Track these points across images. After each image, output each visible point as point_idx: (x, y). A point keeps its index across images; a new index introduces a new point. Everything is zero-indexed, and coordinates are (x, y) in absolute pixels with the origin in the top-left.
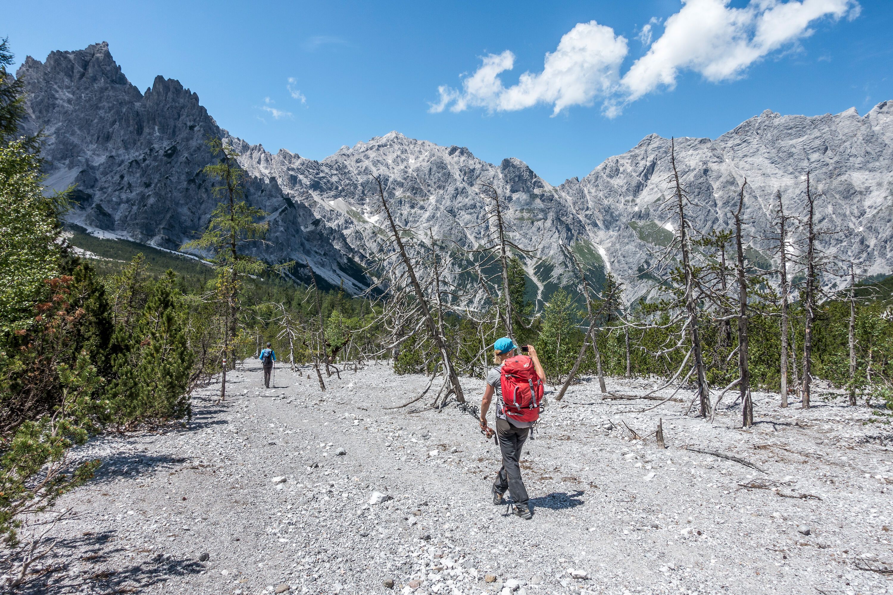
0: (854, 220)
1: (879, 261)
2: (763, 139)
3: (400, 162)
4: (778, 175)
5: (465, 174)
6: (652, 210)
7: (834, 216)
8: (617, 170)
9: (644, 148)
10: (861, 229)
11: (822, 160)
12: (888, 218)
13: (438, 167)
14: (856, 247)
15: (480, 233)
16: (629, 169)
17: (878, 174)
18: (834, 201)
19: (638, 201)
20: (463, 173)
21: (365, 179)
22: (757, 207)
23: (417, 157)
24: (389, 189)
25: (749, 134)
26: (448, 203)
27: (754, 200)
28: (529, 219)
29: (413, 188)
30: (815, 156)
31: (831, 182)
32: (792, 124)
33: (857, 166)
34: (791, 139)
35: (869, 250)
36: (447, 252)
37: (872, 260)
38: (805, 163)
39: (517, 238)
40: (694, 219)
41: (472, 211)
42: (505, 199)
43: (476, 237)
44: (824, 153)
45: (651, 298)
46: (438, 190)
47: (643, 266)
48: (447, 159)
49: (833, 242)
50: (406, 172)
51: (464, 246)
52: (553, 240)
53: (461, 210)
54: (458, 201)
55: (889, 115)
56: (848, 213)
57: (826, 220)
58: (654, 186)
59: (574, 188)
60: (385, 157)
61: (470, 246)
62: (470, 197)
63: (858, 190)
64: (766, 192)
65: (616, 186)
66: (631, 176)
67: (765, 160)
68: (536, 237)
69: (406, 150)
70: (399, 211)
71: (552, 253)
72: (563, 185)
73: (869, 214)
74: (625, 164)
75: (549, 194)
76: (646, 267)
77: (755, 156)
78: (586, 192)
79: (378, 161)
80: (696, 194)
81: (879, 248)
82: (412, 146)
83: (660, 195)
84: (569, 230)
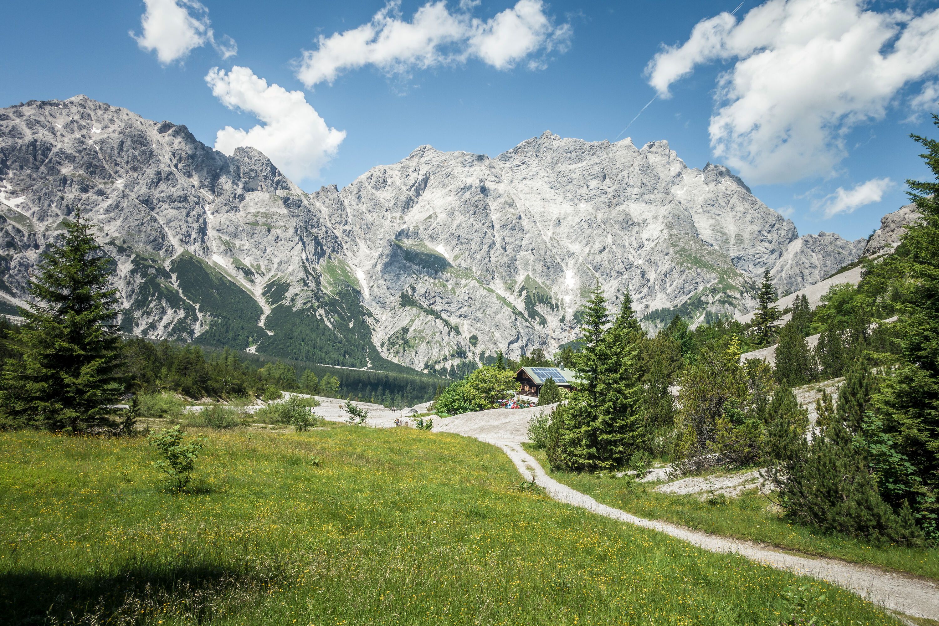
0: (633, 252)
1: (660, 295)
2: (542, 162)
3: (76, 129)
4: (557, 202)
5: (180, 160)
6: (421, 229)
7: (614, 247)
8: (385, 181)
9: (416, 160)
10: (640, 262)
11: (601, 188)
12: (666, 251)
13: (134, 142)
14: (637, 281)
15: (190, 236)
16: (398, 181)
17: (653, 207)
18: (614, 231)
19: (406, 218)
20: (177, 158)
21: (9, 143)
22: (536, 233)
23: (106, 127)
24: (50, 161)
25: (528, 155)
26: (142, 189)
27: (533, 224)
28: (264, 224)
29: (90, 165)
30: (594, 184)
31: (610, 211)
32: (571, 148)
33: (634, 197)
34: (570, 164)
35: (649, 284)
36: (129, 256)
37: (654, 295)
38: (584, 191)
39: (245, 248)
40: (469, 242)
41: (180, 205)
42: (235, 197)
43: (182, 240)
44: (603, 181)
45: (414, 330)
46: (131, 173)
47: (407, 291)
48: (153, 134)
49: (614, 274)
50: (83, 143)
51: (160, 249)
52: (295, 253)
53: (164, 202)
54: (159, 189)
55: (657, 155)
56: (627, 244)
57: (607, 251)
58: (426, 203)
59: (332, 197)
60: (51, 119)
61: (170, 252)
62: (178, 187)
63: (636, 221)
64: (545, 218)
65: (382, 200)
66: (400, 189)
67: (544, 184)
68: (272, 249)
69: (89, 115)
70: (60, 194)
71: (291, 269)
72: (318, 193)
73: (648, 246)
74: (394, 176)
75: (296, 198)
76: (410, 293)
77: (534, 180)
78: (346, 203)
79: (37, 122)
80: (472, 212)
81: (660, 281)
82: (100, 112)
83: (431, 212)
84: (318, 243)
